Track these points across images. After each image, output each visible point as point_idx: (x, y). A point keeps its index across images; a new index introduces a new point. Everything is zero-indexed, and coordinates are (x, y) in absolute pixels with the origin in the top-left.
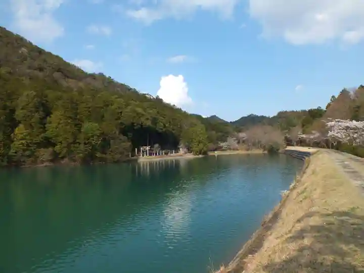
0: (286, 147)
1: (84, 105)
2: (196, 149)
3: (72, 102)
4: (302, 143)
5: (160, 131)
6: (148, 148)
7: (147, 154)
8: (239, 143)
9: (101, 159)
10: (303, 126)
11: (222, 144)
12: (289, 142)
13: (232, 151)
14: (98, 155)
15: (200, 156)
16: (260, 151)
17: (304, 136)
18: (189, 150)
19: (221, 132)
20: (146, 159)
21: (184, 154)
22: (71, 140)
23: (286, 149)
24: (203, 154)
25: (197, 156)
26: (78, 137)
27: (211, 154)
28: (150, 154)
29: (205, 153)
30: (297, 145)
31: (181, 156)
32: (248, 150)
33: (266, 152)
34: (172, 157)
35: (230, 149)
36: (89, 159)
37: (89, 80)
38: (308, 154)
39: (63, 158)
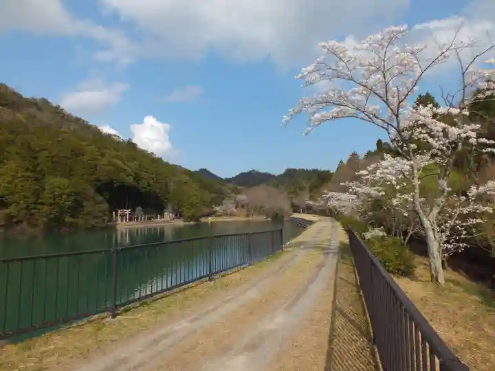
0: (292, 214)
1: (46, 153)
2: (187, 213)
3: (30, 149)
4: (309, 210)
5: (143, 190)
6: (128, 212)
7: (126, 219)
8: (237, 207)
9: (71, 225)
10: (311, 190)
11: (217, 208)
12: (296, 209)
13: (229, 217)
14: (68, 219)
15: (192, 223)
16: (262, 218)
17: (311, 203)
18: (179, 215)
19: (216, 193)
20: (126, 225)
21: (171, 220)
22: (31, 200)
23: (293, 216)
24: (195, 221)
25: (187, 223)
26: (41, 196)
27: (203, 220)
28: (130, 219)
29: (197, 219)
30: (303, 212)
31: (168, 222)
32: (248, 216)
33: (269, 219)
34: (158, 223)
35: (227, 215)
36: (55, 224)
37: (33, 110)
38: (311, 223)
39: (18, 223)
